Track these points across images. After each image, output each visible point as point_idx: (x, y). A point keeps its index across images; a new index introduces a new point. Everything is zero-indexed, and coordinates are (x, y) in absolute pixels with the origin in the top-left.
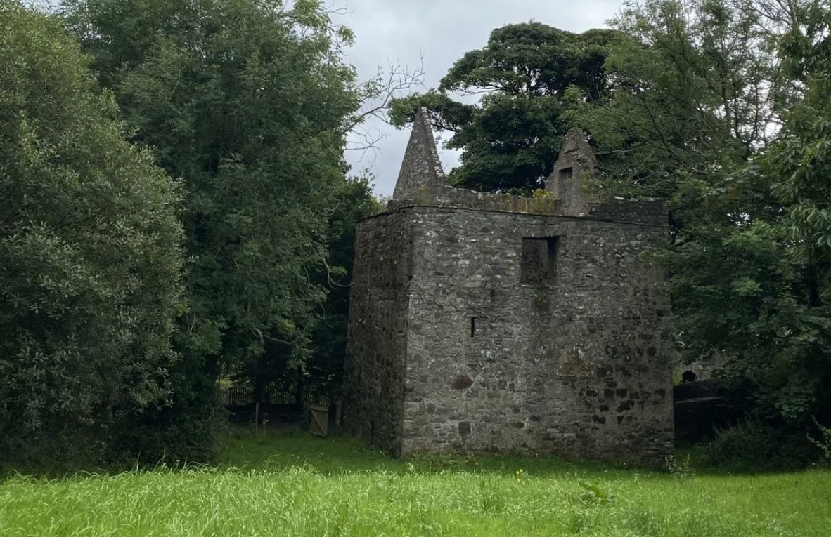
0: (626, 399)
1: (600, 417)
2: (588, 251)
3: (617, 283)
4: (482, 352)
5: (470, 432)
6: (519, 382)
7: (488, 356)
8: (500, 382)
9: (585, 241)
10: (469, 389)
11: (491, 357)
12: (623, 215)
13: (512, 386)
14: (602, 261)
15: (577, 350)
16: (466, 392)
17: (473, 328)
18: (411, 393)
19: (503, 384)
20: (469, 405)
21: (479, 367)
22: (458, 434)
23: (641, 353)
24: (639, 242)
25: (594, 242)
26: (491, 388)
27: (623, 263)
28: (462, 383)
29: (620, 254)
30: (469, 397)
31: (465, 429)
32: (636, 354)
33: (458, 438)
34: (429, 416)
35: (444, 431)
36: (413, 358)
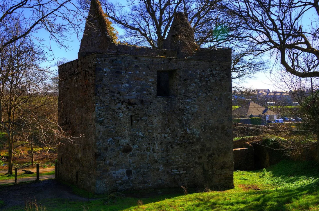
0: (211, 152)
1: (198, 162)
2: (191, 77)
3: (206, 93)
4: (137, 133)
5: (132, 174)
6: (157, 147)
7: (140, 135)
8: (147, 147)
9: (190, 72)
10: (131, 153)
11: (142, 135)
12: (209, 57)
13: (153, 150)
14: (199, 83)
15: (186, 129)
16: (129, 154)
17: (132, 121)
18: (99, 157)
19: (149, 149)
20: (131, 161)
21: (135, 141)
22: (126, 176)
23: (218, 129)
24: (217, 72)
25: (195, 72)
26: (142, 151)
27: (209, 83)
28: (127, 150)
29: (208, 78)
30: (131, 156)
31: (129, 173)
32: (216, 129)
33: (126, 178)
34: (109, 168)
35: (118, 175)
36: (99, 138)
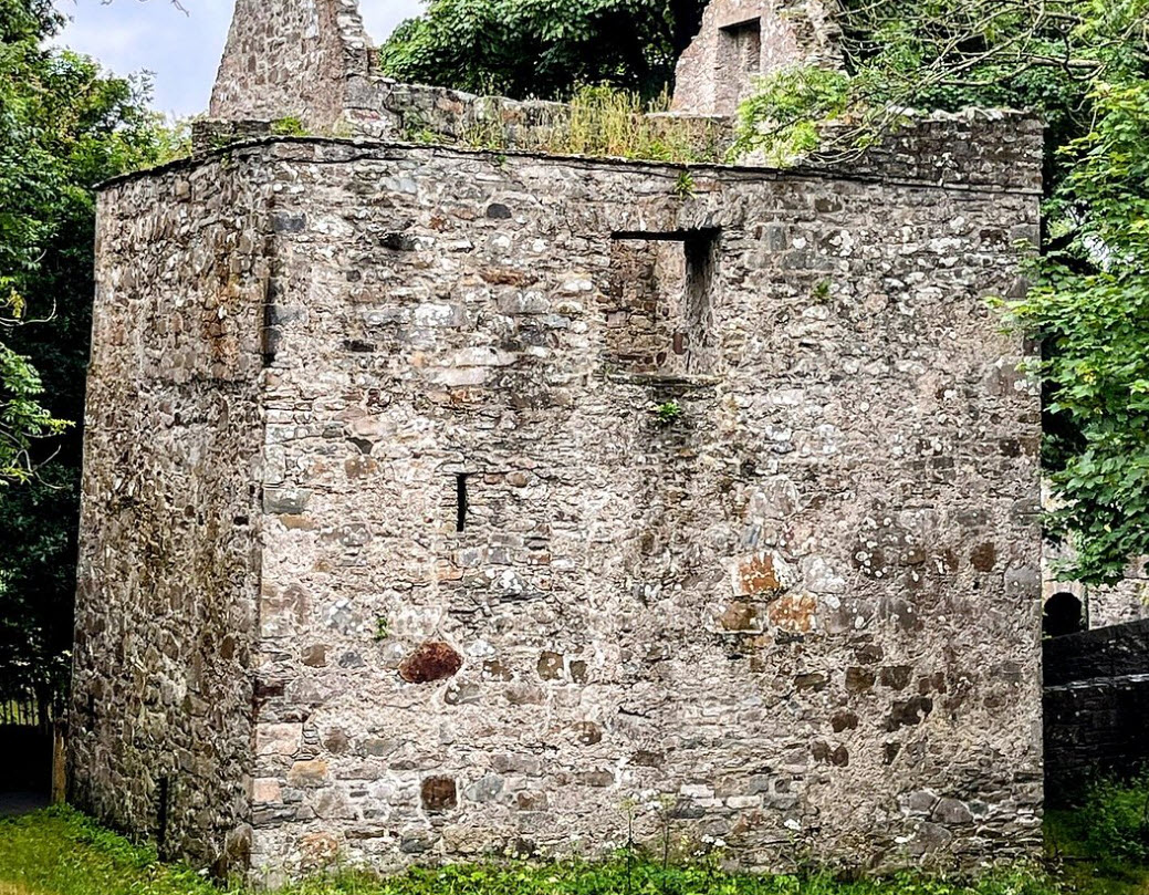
0: (909, 693)
1: (833, 746)
2: (805, 272)
3: (889, 362)
4: (490, 573)
5: (454, 803)
6: (600, 656)
7: (506, 585)
8: (544, 657)
9: (799, 243)
10: (452, 681)
11: (518, 588)
12: (912, 160)
13: (578, 669)
14: (846, 300)
15: (769, 559)
16: (443, 690)
17: (463, 506)
18: (276, 699)
19: (552, 661)
20: (452, 727)
21: (479, 616)
22: (419, 810)
23: (953, 563)
24: (957, 242)
25: (825, 243)
26: (517, 676)
27: (907, 304)
28: (431, 666)
29: (899, 277)
30: (453, 703)
31: (439, 794)
32: (940, 565)
33: (418, 822)
34: (330, 764)
35: (378, 805)
36: (280, 597)
